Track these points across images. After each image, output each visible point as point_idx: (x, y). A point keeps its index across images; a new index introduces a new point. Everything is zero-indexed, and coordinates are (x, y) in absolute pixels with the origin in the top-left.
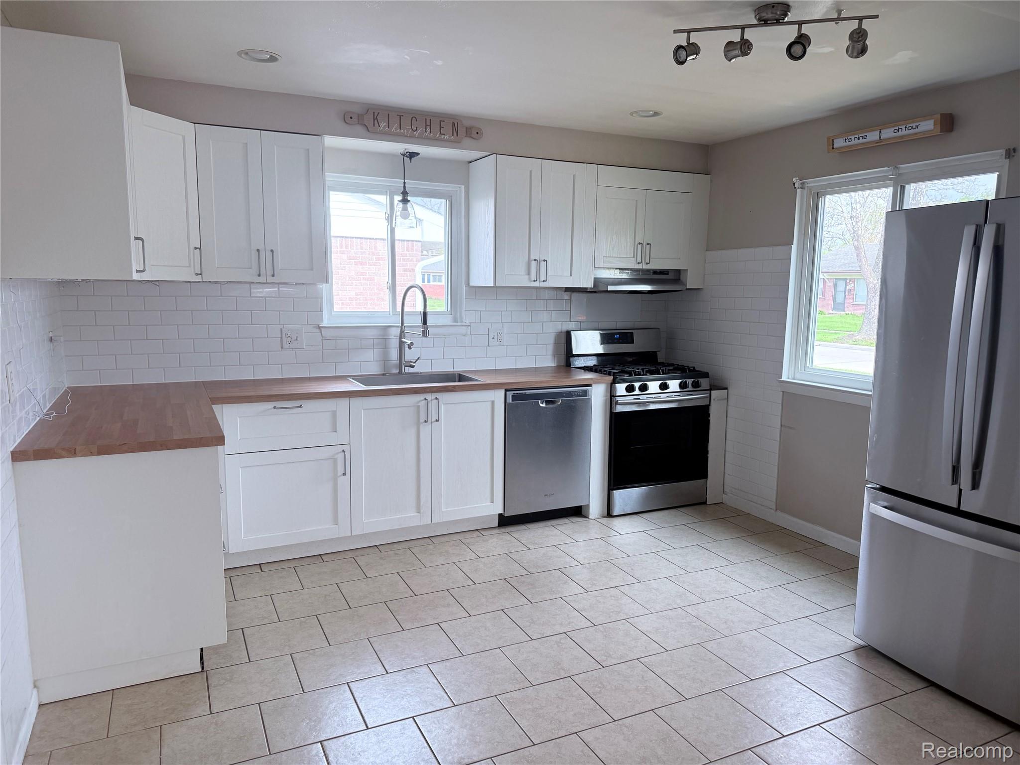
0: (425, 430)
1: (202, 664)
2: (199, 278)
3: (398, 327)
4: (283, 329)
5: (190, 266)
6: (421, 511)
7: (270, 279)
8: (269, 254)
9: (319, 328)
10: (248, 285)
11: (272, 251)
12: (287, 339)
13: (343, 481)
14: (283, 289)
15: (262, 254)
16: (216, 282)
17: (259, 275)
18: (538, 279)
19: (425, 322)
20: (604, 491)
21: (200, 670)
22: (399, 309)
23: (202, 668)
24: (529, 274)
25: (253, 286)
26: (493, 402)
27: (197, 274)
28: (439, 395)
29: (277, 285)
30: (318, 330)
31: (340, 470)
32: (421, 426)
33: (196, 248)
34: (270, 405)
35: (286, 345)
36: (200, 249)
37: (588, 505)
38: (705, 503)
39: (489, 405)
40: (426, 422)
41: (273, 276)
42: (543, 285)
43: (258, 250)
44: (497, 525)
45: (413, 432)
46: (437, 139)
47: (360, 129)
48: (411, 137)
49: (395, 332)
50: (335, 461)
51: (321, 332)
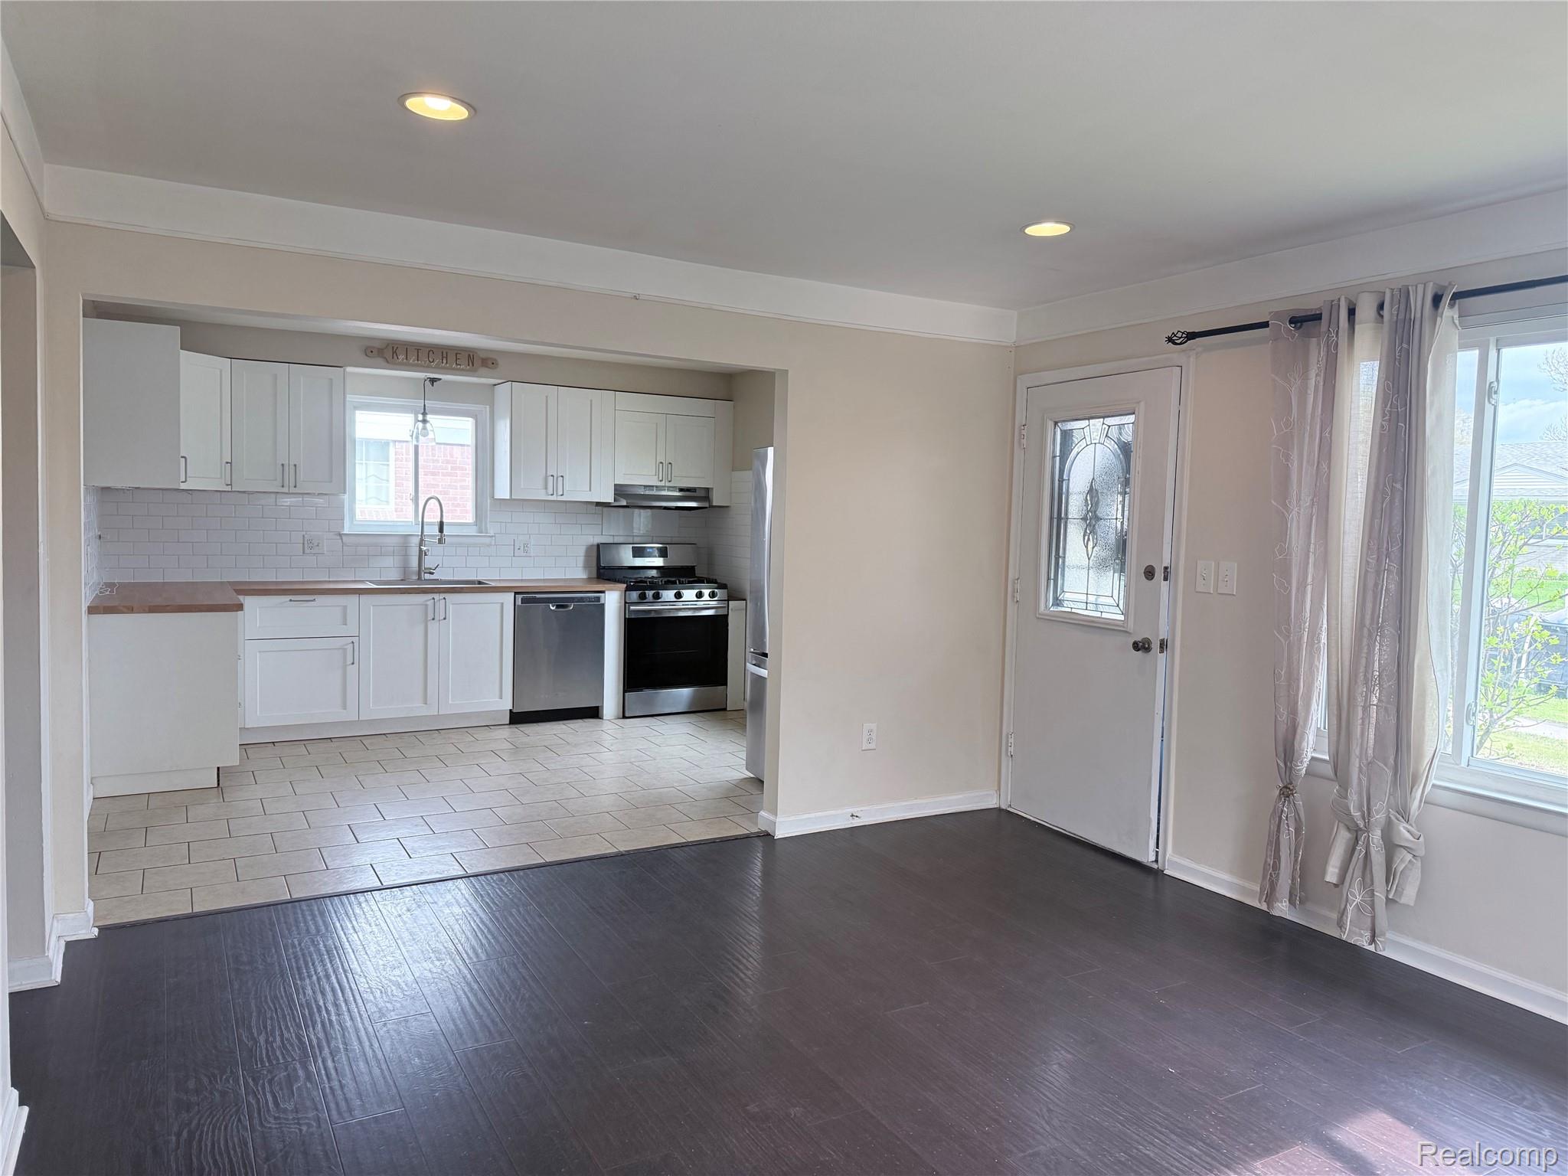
0: (433, 627)
1: (218, 781)
2: (228, 488)
3: (418, 535)
4: (306, 536)
5: (221, 478)
6: (428, 703)
7: (292, 490)
8: (293, 467)
9: (340, 535)
10: (273, 496)
11: (295, 465)
12: (309, 545)
13: (352, 670)
14: (307, 499)
15: (286, 468)
16: (244, 492)
17: (283, 486)
18: (555, 493)
19: (441, 530)
20: (618, 693)
21: (216, 786)
22: (420, 520)
23: (218, 784)
24: (546, 488)
25: (278, 496)
26: (502, 604)
27: (227, 485)
28: (448, 596)
29: (301, 496)
30: (339, 537)
31: (349, 660)
32: (429, 623)
33: (227, 463)
34: (287, 598)
35: (307, 551)
36: (231, 463)
37: (603, 706)
38: (725, 709)
39: (498, 607)
40: (433, 619)
41: (295, 487)
42: (560, 498)
43: (283, 465)
44: (508, 723)
45: (420, 629)
46: (454, 369)
47: (380, 361)
48: (428, 367)
49: (416, 541)
50: (345, 650)
51: (342, 539)
